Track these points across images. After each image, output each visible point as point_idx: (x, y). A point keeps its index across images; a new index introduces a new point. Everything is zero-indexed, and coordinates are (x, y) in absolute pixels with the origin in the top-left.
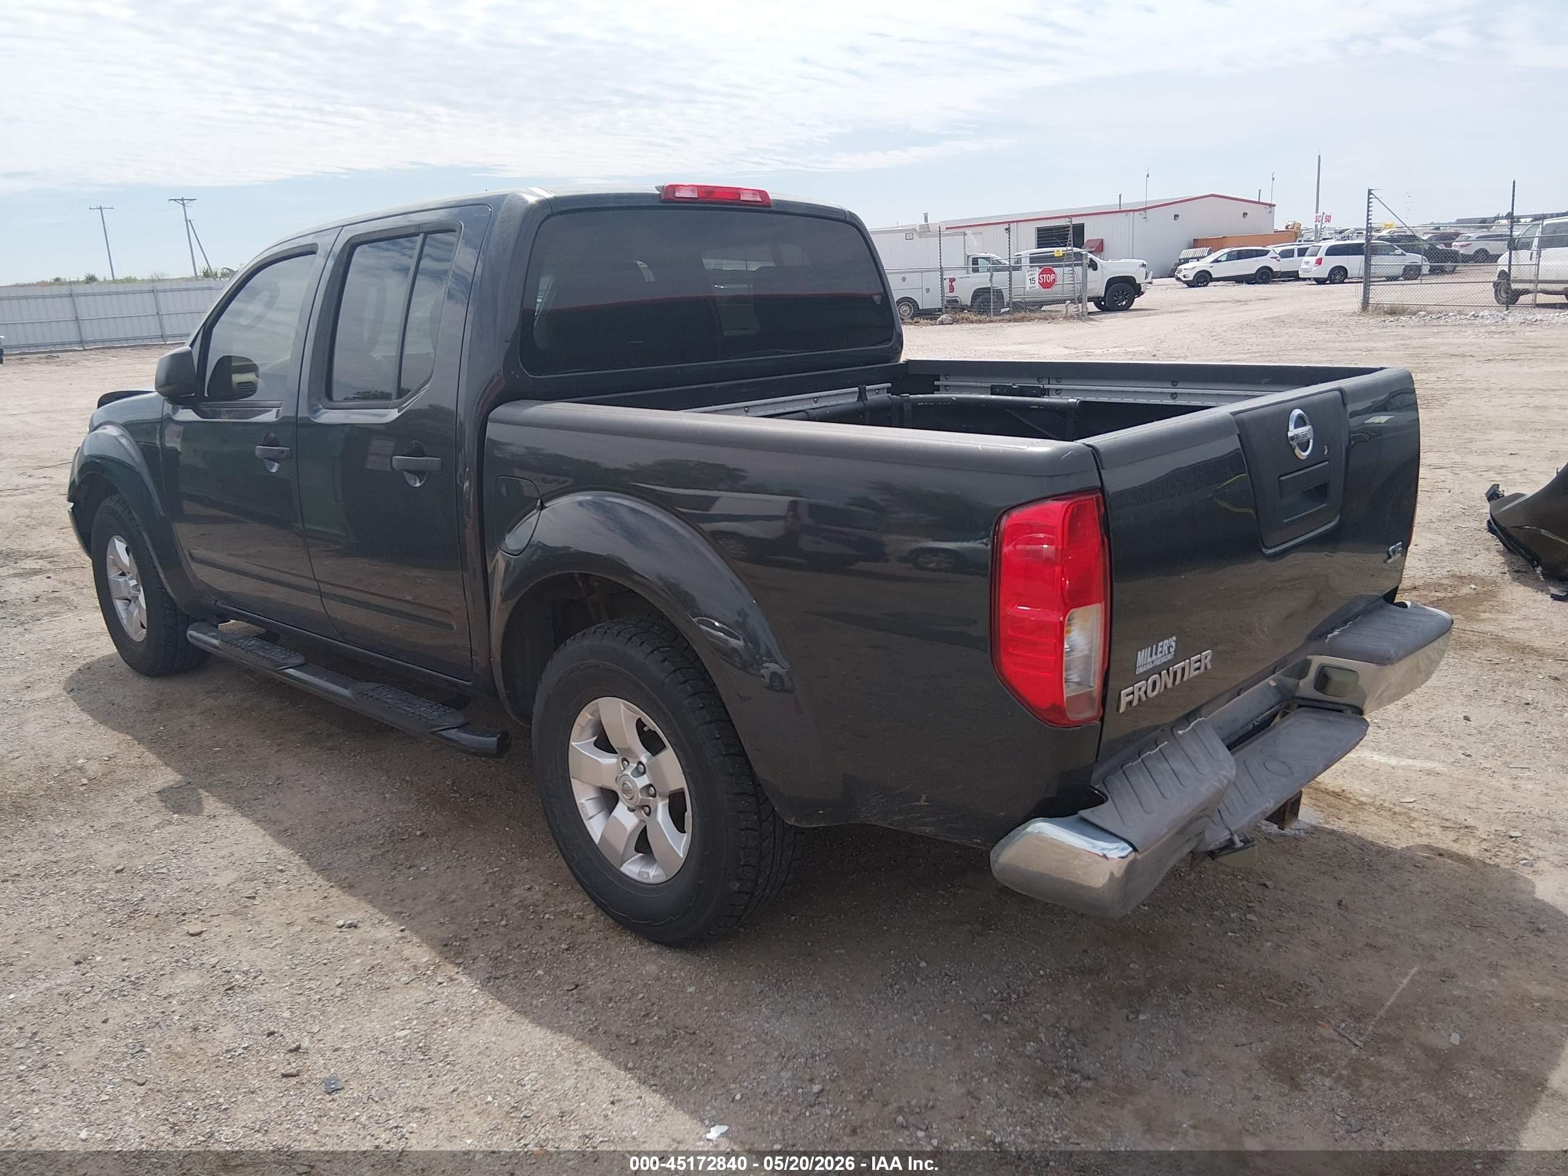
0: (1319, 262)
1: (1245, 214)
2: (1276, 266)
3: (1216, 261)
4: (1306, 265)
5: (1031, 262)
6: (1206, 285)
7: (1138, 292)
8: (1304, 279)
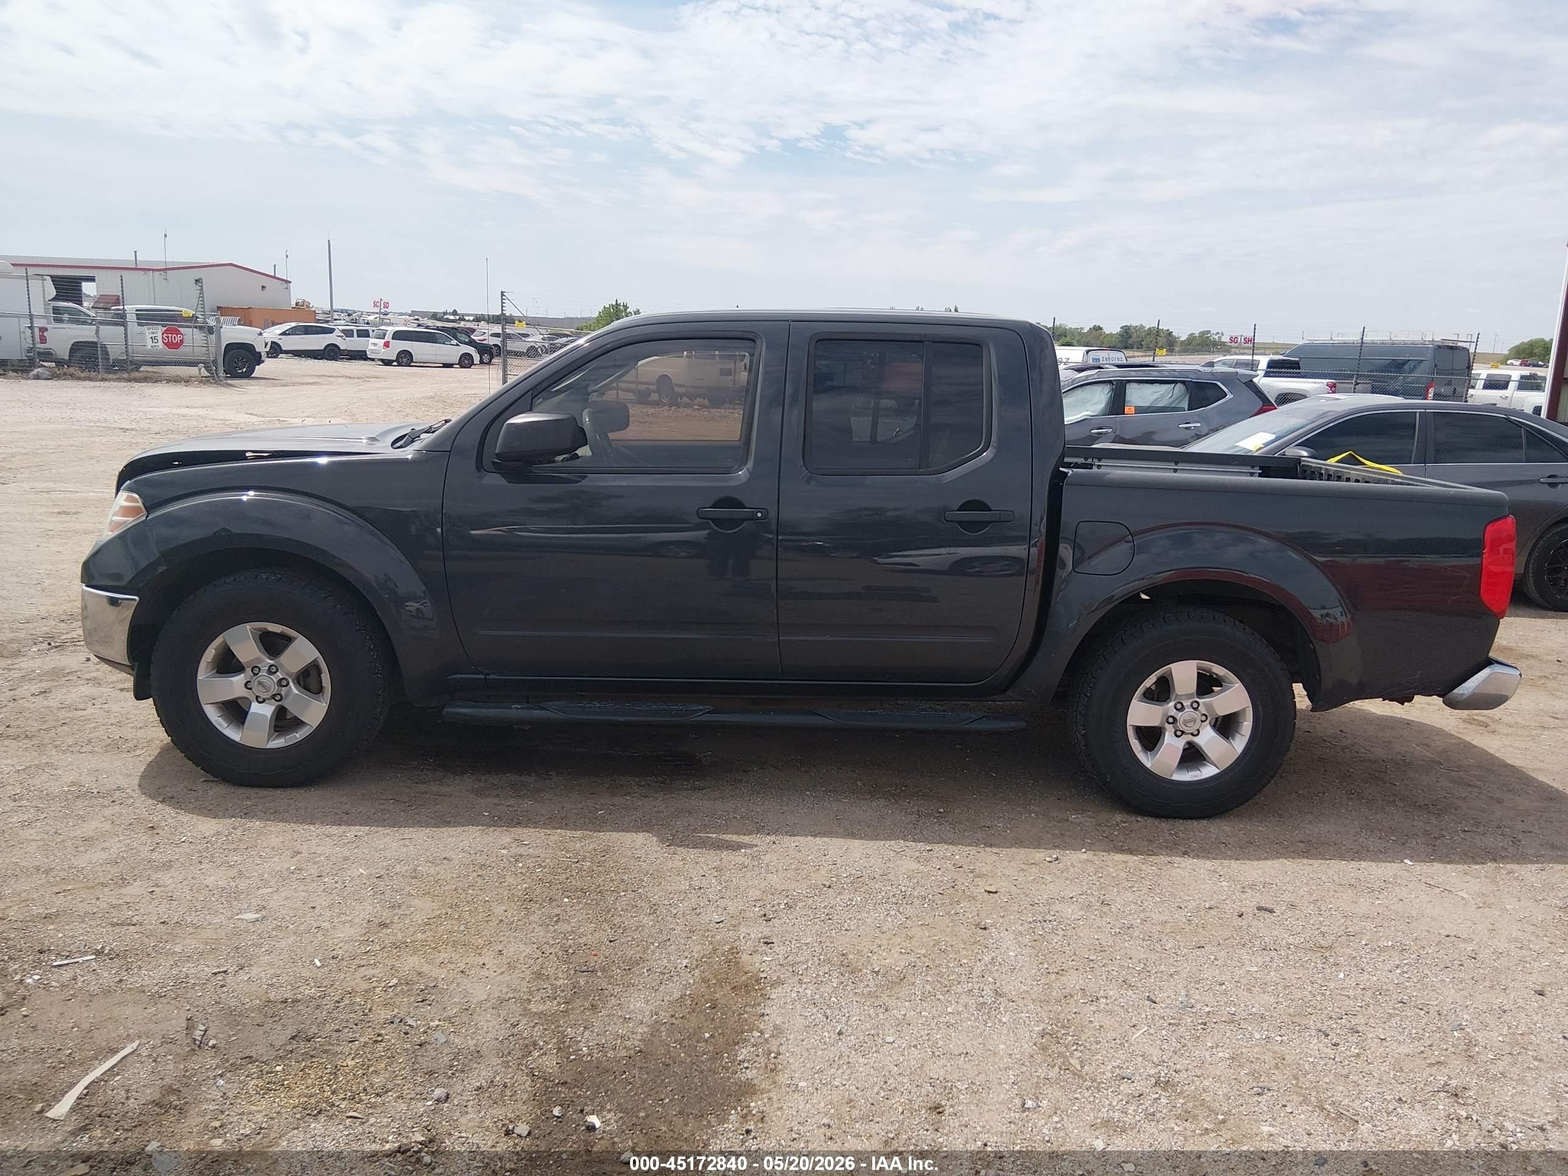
0: (387, 345)
1: (263, 287)
2: (344, 344)
3: (284, 334)
4: (373, 346)
5: (138, 319)
6: (276, 357)
7: (259, 361)
8: (373, 360)
